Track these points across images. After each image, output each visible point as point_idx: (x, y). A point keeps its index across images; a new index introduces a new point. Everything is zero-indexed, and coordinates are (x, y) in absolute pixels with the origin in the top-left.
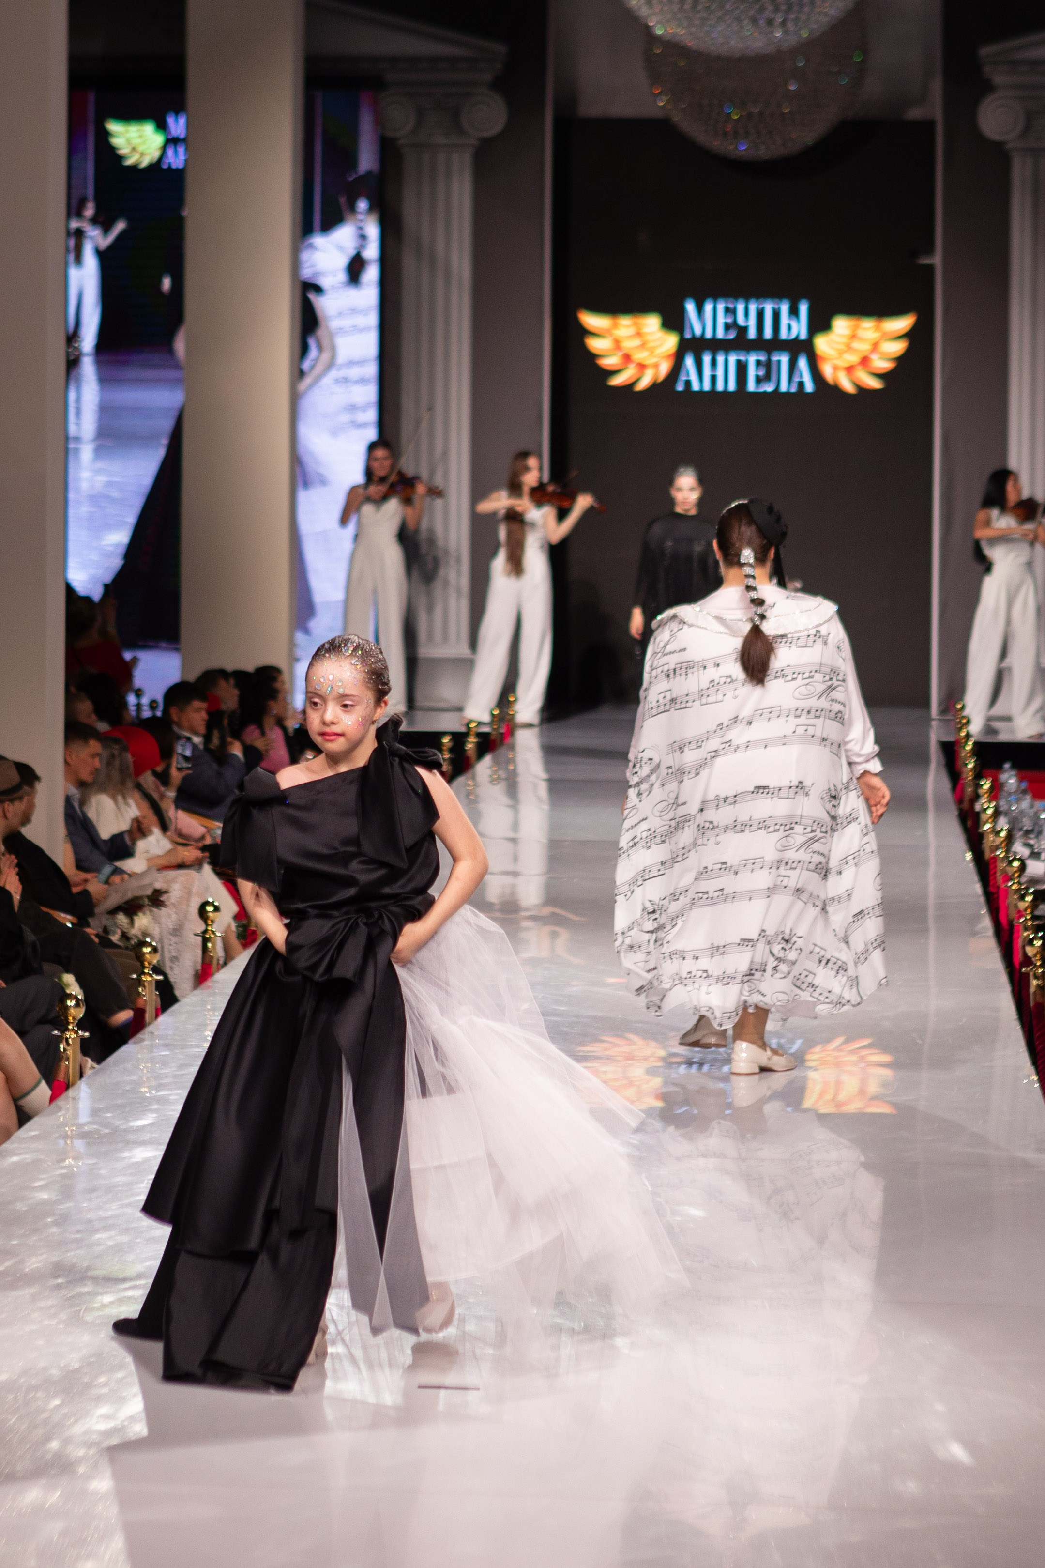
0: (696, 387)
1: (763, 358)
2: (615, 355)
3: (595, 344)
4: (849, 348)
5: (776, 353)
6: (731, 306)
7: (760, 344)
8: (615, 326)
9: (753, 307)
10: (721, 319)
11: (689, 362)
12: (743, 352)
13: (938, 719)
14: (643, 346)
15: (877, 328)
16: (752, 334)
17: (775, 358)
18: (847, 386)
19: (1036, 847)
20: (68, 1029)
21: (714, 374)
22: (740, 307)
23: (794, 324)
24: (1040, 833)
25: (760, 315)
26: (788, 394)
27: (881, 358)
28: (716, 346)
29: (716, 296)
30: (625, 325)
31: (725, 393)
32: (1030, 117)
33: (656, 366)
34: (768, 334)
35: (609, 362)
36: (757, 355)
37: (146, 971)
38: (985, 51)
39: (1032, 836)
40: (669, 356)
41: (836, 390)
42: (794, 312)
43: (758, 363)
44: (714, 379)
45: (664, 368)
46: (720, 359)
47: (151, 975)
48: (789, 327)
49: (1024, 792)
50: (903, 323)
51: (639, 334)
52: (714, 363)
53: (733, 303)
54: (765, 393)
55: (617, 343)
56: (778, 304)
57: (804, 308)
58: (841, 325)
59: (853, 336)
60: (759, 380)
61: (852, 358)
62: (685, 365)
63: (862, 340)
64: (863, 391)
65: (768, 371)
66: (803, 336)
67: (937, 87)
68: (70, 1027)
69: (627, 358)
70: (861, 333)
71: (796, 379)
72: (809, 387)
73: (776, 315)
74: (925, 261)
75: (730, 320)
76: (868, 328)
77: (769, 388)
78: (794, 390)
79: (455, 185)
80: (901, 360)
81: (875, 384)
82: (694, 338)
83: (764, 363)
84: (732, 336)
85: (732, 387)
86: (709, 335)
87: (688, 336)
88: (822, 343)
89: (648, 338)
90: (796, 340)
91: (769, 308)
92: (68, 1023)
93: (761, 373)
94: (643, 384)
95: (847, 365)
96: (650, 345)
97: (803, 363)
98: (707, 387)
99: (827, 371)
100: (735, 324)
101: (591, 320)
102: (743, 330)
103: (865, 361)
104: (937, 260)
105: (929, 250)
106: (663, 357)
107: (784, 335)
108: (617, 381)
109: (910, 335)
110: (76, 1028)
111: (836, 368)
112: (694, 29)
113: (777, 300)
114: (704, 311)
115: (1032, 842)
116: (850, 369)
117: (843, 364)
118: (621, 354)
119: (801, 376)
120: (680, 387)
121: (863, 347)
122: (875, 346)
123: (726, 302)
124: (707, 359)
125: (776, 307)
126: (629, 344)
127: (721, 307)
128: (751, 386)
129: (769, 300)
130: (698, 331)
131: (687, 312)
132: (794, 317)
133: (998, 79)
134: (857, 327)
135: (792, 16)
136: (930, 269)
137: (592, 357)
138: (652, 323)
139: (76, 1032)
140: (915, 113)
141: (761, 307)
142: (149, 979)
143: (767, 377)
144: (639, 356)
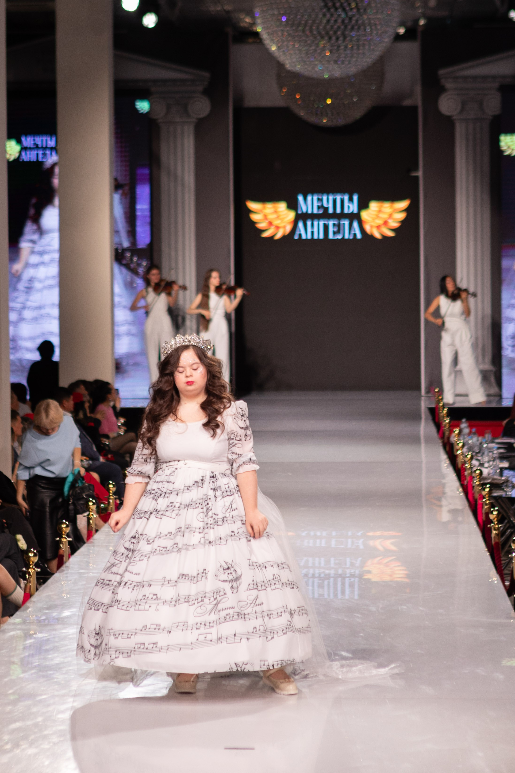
0: (304, 237)
1: (336, 222)
2: (264, 222)
3: (254, 217)
4: (378, 217)
5: (343, 220)
6: (320, 197)
7: (334, 216)
8: (264, 208)
9: (331, 198)
10: (316, 204)
11: (300, 225)
12: (327, 219)
13: (426, 396)
14: (278, 217)
15: (391, 207)
16: (331, 211)
17: (342, 222)
18: (378, 235)
19: (481, 461)
20: (30, 568)
21: (312, 230)
22: (325, 198)
23: (351, 206)
24: (483, 454)
25: (335, 201)
26: (349, 240)
27: (393, 222)
28: (313, 217)
29: (313, 192)
30: (269, 207)
31: (318, 240)
32: (464, 104)
33: (284, 227)
34: (338, 211)
35: (261, 225)
36: (334, 221)
37: (64, 536)
38: (442, 72)
39: (479, 455)
40: (291, 222)
41: (372, 237)
42: (351, 199)
43: (334, 225)
44: (312, 233)
45: (289, 228)
46: (316, 223)
47: (66, 538)
48: (349, 207)
49: (474, 433)
50: (404, 204)
51: (276, 212)
52: (312, 225)
53: (321, 196)
54: (338, 239)
55: (265, 217)
56: (343, 196)
57: (355, 198)
58: (374, 205)
59: (380, 211)
60: (334, 233)
61: (380, 222)
62: (299, 227)
63: (384, 213)
64: (385, 238)
65: (339, 228)
66: (356, 211)
67: (418, 89)
68: (31, 566)
69: (270, 224)
70: (383, 209)
71: (353, 232)
72: (359, 236)
73: (342, 201)
74: (414, 174)
75: (320, 204)
76: (387, 207)
77: (339, 237)
78: (351, 237)
79: (186, 142)
80: (403, 222)
81: (391, 234)
82: (303, 213)
83: (337, 225)
84: (321, 212)
85: (321, 236)
86: (310, 212)
87: (300, 212)
88: (364, 215)
89: (281, 214)
90: (352, 214)
91: (338, 198)
92: (30, 565)
93: (336, 230)
94: (278, 236)
95: (377, 225)
96: (281, 217)
97: (355, 224)
98: (309, 237)
99: (367, 228)
100: (322, 206)
101: (252, 205)
102: (326, 209)
103: (386, 223)
104: (420, 174)
105: (416, 168)
106: (288, 223)
107: (346, 211)
108: (265, 235)
109: (407, 210)
110: (34, 567)
111: (372, 227)
112: (306, 66)
113: (342, 194)
114: (307, 200)
115: (479, 458)
116: (378, 227)
117: (375, 224)
118: (267, 221)
119: (355, 231)
120: (296, 237)
121: (385, 216)
122: (391, 215)
123: (318, 196)
124: (309, 223)
125: (342, 197)
126: (271, 217)
127: (315, 198)
128: (331, 236)
129: (338, 194)
130: (304, 210)
131: (299, 201)
132: (351, 202)
133: (448, 85)
134: (381, 207)
135: (354, 59)
136: (417, 178)
137: (253, 223)
138: (282, 206)
139: (34, 569)
140: (407, 103)
141: (335, 197)
142: (65, 540)
143: (338, 232)
144: (276, 222)
